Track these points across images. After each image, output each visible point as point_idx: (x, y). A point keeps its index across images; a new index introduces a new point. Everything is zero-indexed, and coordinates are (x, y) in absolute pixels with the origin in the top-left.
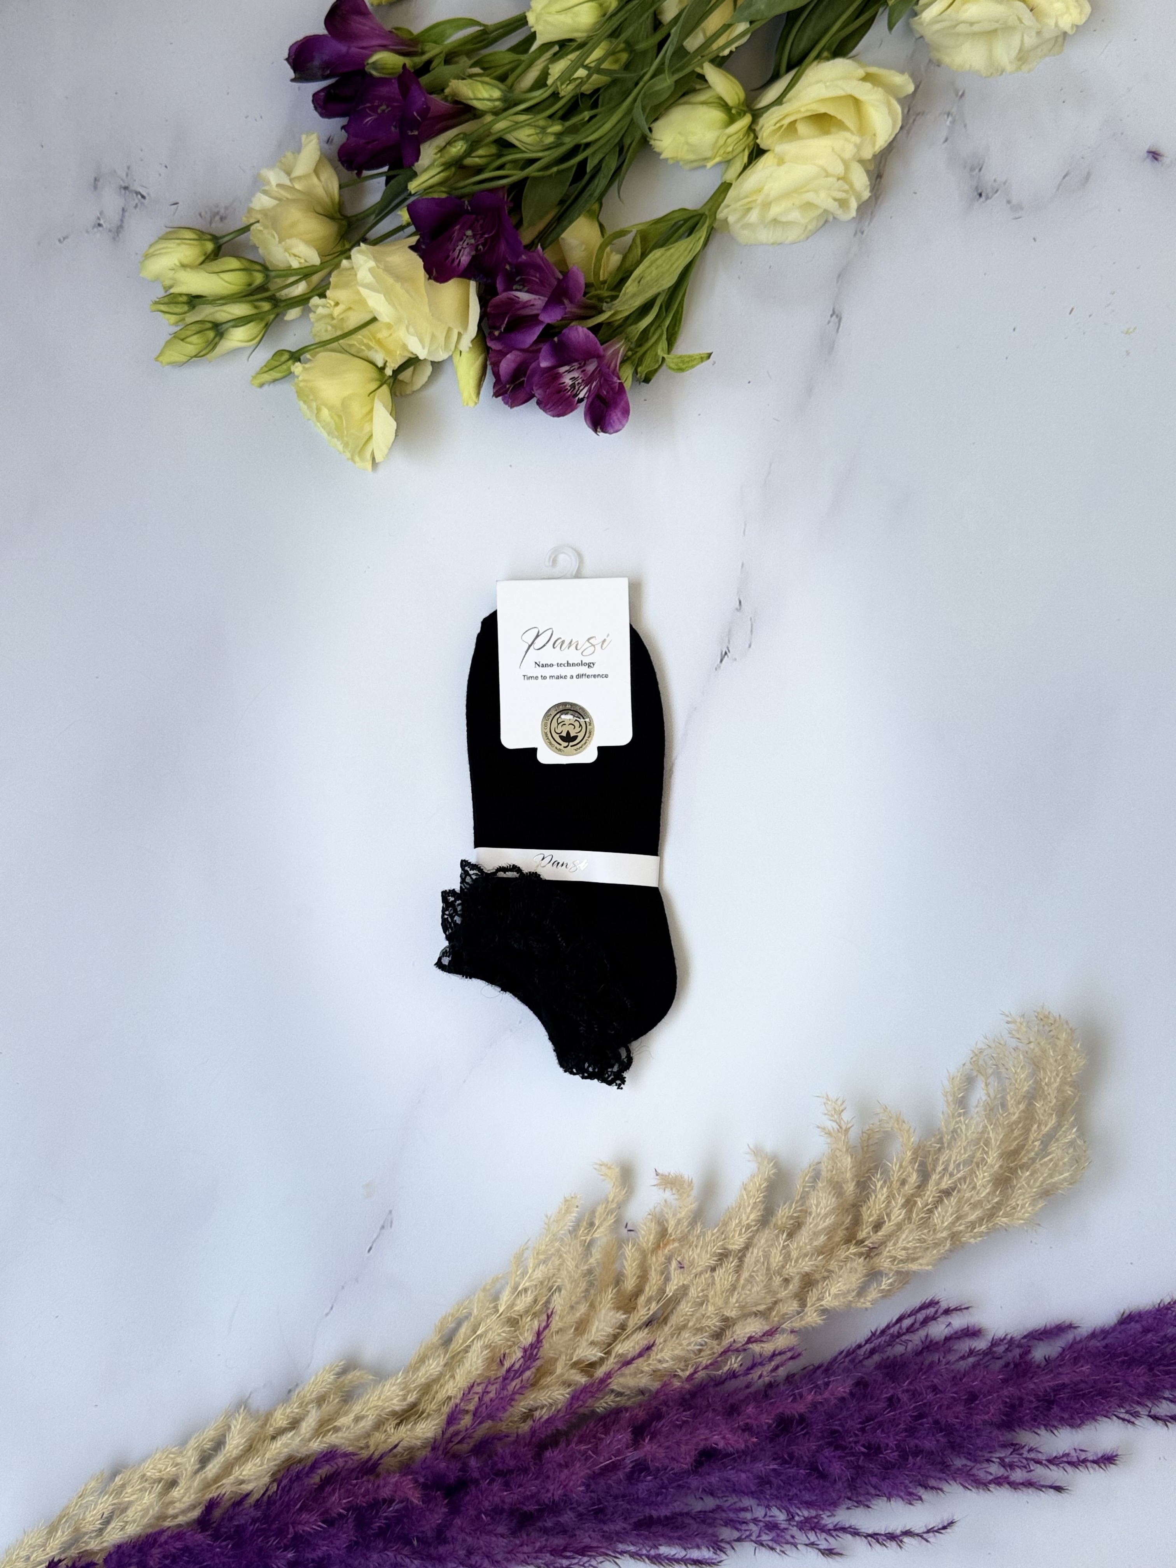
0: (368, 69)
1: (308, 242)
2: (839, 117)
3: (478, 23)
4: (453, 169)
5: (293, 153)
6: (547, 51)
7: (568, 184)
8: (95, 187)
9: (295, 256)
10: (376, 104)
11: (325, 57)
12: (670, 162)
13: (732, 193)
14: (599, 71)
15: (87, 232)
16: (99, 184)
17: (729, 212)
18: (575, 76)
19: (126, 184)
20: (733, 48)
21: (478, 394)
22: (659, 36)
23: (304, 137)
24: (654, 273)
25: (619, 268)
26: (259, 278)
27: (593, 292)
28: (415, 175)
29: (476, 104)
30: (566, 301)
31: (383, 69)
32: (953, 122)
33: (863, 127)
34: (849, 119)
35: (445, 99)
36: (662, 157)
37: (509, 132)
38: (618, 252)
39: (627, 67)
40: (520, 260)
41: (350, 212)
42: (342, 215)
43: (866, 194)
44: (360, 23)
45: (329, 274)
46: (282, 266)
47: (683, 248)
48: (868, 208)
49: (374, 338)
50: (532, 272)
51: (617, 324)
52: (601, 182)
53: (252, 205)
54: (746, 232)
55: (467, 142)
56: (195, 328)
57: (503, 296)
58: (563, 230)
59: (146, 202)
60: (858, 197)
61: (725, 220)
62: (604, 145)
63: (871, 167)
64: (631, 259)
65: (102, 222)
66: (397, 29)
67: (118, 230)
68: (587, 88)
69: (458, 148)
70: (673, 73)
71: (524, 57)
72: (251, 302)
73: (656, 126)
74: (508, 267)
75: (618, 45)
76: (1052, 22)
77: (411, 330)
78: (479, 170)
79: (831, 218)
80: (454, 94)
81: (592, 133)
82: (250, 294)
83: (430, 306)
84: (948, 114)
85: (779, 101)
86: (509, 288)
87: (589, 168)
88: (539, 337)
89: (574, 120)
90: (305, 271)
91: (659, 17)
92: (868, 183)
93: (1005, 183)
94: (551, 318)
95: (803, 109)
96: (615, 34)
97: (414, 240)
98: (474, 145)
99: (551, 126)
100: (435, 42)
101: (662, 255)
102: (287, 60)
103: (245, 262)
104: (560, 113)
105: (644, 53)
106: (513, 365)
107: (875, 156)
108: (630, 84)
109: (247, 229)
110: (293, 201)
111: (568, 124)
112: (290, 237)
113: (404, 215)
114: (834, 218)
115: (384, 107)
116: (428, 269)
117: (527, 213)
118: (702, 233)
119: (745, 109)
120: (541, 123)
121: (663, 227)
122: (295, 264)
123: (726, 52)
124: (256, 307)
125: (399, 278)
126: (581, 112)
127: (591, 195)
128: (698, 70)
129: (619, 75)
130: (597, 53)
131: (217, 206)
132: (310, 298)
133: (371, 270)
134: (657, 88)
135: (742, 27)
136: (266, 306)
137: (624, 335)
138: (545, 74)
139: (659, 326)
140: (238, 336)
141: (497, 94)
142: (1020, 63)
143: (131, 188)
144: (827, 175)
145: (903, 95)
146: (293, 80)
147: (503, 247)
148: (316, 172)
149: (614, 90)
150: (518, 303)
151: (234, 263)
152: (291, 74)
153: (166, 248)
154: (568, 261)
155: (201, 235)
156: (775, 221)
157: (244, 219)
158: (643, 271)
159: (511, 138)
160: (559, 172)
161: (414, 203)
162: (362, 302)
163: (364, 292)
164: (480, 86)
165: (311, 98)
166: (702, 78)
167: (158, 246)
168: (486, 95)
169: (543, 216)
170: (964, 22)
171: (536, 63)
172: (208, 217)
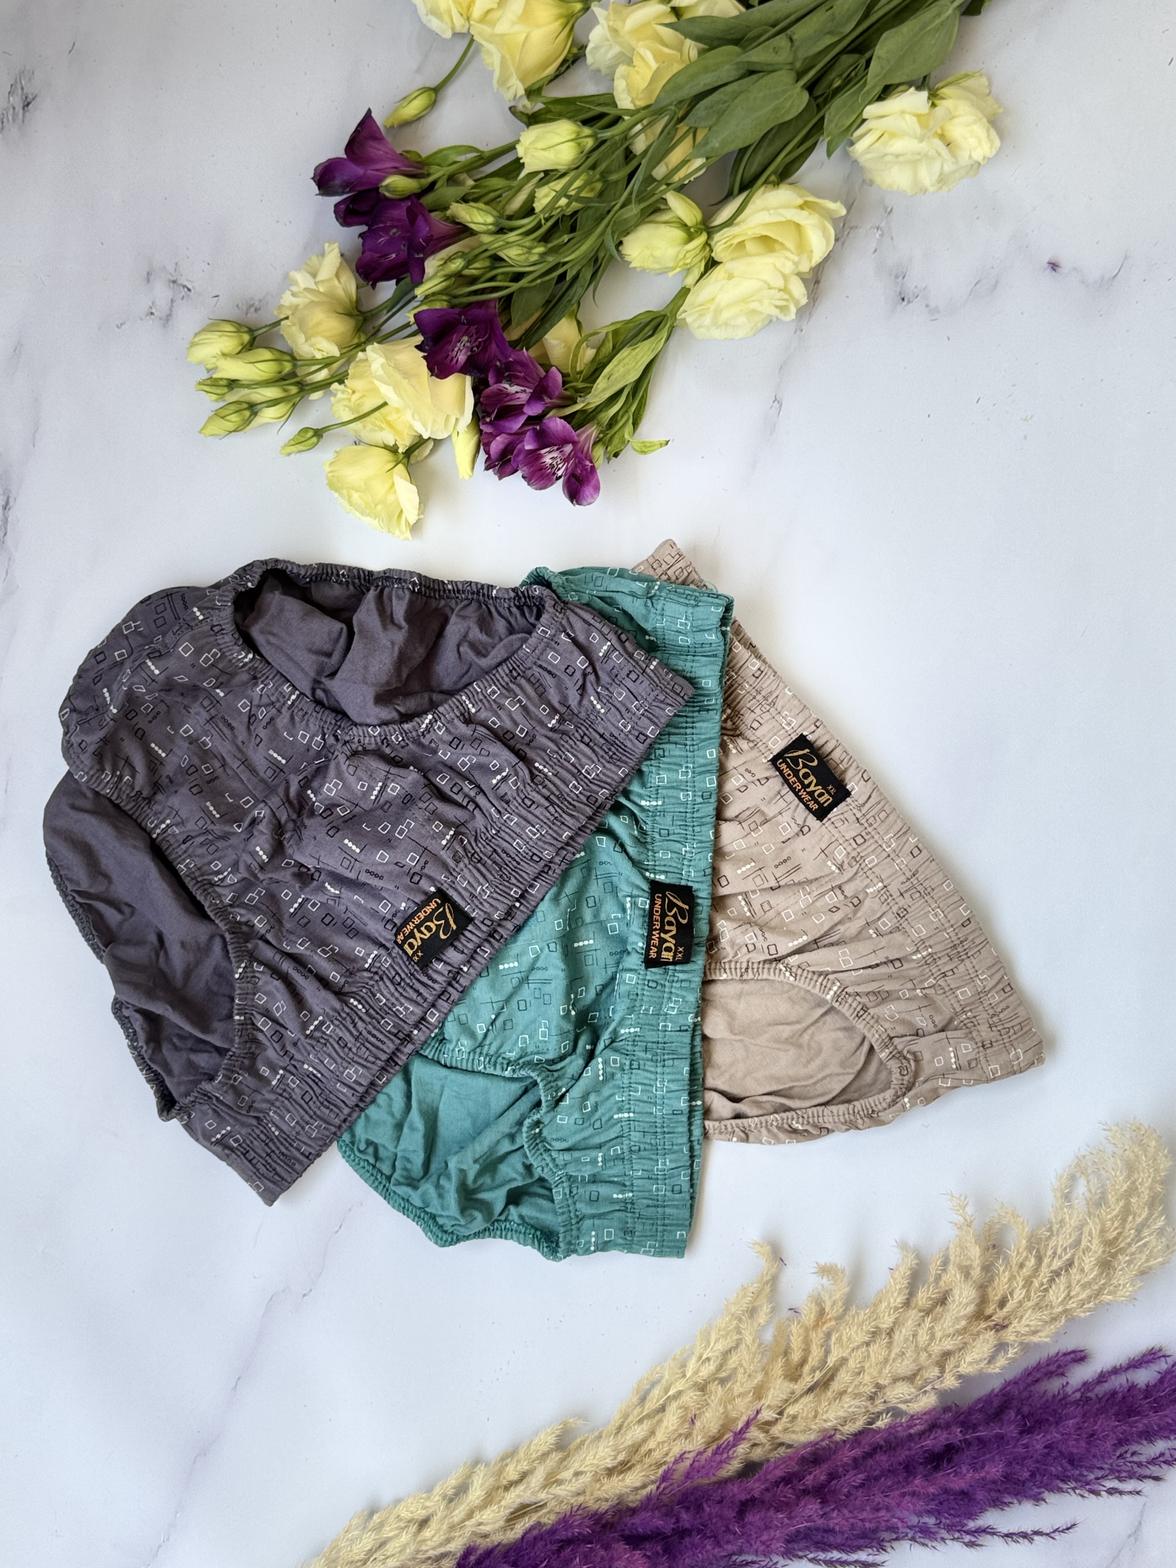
0: (382, 191)
1: (328, 338)
2: (780, 240)
3: (476, 150)
4: (453, 279)
5: (318, 258)
6: (534, 178)
7: (550, 291)
8: (148, 280)
9: (319, 349)
10: (389, 225)
11: (345, 178)
12: (639, 269)
13: (690, 298)
14: (578, 199)
15: (141, 319)
16: (152, 278)
17: (688, 314)
18: (558, 204)
19: (174, 279)
20: (692, 178)
21: (473, 468)
22: (630, 167)
23: (327, 245)
24: (622, 370)
25: (594, 362)
26: (288, 367)
27: (570, 385)
28: (421, 282)
29: (472, 226)
30: (546, 395)
31: (395, 191)
32: (882, 235)
33: (802, 246)
34: (788, 240)
35: (447, 219)
36: (632, 265)
37: (502, 250)
38: (592, 348)
39: (601, 194)
40: (508, 357)
41: (365, 309)
42: (358, 312)
43: (804, 301)
44: (375, 147)
45: (347, 364)
46: (308, 356)
47: (646, 348)
48: (806, 311)
49: (385, 419)
50: (519, 368)
51: (590, 412)
52: (578, 288)
53: (282, 302)
54: (701, 330)
55: (465, 256)
56: (233, 408)
57: (494, 387)
58: (546, 331)
59: (192, 294)
60: (796, 302)
62: (580, 262)
63: (809, 278)
64: (603, 355)
65: (154, 311)
66: (407, 152)
67: (167, 319)
68: (569, 211)
69: (457, 265)
70: (640, 202)
71: (514, 184)
72: (281, 386)
73: (625, 240)
74: (498, 363)
75: (594, 177)
76: (965, 154)
77: (416, 416)
78: (476, 281)
79: (774, 319)
80: (454, 216)
81: (567, 254)
82: (280, 380)
83: (432, 398)
84: (878, 228)
85: (729, 223)
86: (499, 381)
87: (569, 277)
88: (524, 425)
89: (555, 243)
90: (328, 361)
91: (632, 152)
92: (805, 291)
93: (925, 289)
94: (533, 410)
95: (750, 233)
96: (592, 167)
97: (419, 339)
98: (471, 261)
99: (535, 247)
100: (439, 165)
101: (630, 354)
102: (313, 178)
103: (276, 353)
104: (543, 237)
105: (616, 182)
106: (502, 446)
107: (812, 269)
108: (603, 211)
109: (278, 323)
110: (318, 302)
111: (550, 245)
112: (315, 335)
113: (409, 315)
114: (778, 318)
115: (395, 230)
116: (430, 368)
117: (515, 317)
118: (664, 333)
119: (701, 228)
120: (527, 244)
121: (632, 328)
122: (319, 356)
123: (687, 182)
124: (285, 391)
125: (406, 375)
126: (561, 235)
127: (570, 301)
128: (662, 194)
129: (594, 203)
130: (577, 183)
131: (252, 298)
132: (330, 384)
133: (383, 366)
134: (624, 216)
135: (699, 162)
136: (294, 390)
137: (595, 421)
138: (532, 198)
139: (627, 411)
140: (269, 414)
141: (490, 219)
142: (940, 184)
143: (179, 282)
144: (770, 288)
145: (838, 216)
146: (317, 194)
147: (494, 346)
148: (337, 275)
149: (591, 214)
150: (506, 393)
151: (267, 354)
152: (316, 189)
153: (209, 338)
154: (549, 356)
155: (240, 326)
156: (726, 324)
157: (275, 312)
158: (614, 367)
159: (501, 254)
160: (545, 282)
162: (375, 390)
163: (377, 383)
164: (475, 211)
165: (332, 209)
166: (665, 202)
167: (202, 337)
168: (481, 220)
169: (527, 319)
170: (892, 154)
171: (526, 187)
172: (245, 308)
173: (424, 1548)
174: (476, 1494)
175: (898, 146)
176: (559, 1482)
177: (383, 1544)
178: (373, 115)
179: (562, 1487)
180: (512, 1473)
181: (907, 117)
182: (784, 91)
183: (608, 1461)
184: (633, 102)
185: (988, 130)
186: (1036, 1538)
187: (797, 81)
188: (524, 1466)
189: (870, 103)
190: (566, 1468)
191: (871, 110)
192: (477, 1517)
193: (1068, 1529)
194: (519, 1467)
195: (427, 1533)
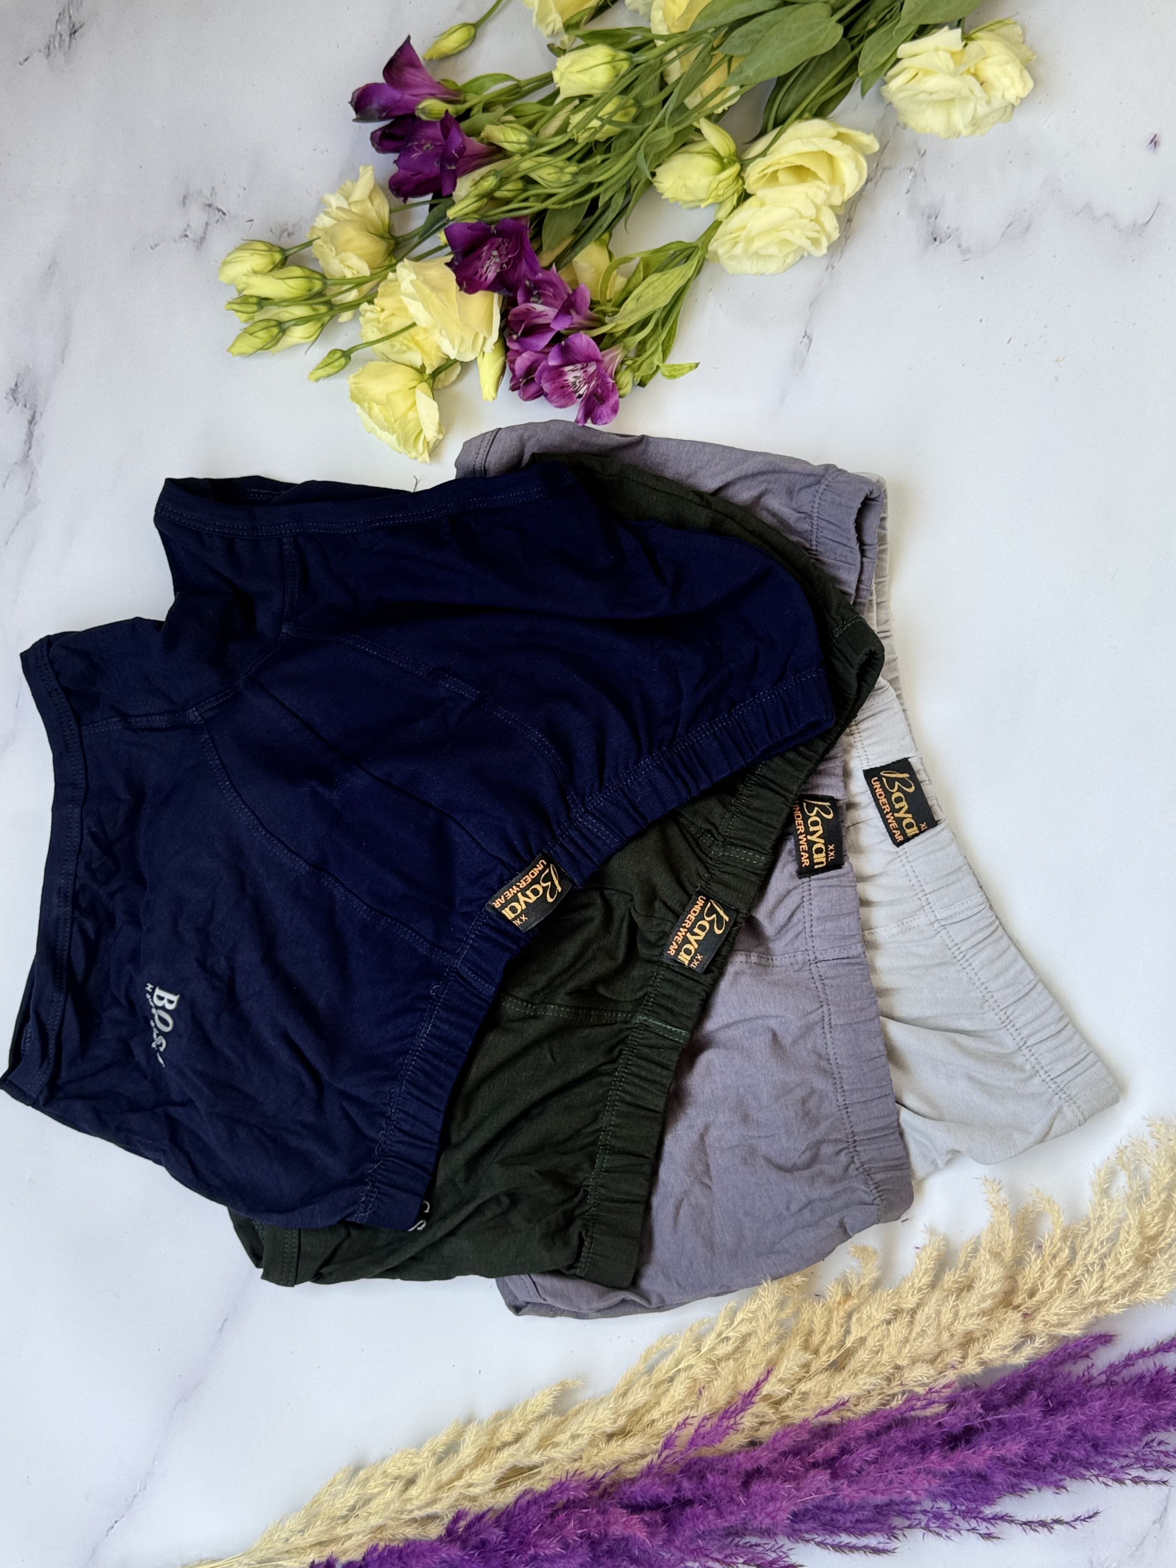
0: (418, 113)
1: (361, 257)
2: (813, 169)
3: (512, 79)
4: (485, 200)
5: (352, 181)
6: (569, 104)
7: (582, 217)
8: (184, 204)
9: (349, 267)
10: (423, 142)
11: (382, 102)
12: (671, 201)
13: (721, 229)
14: (610, 122)
15: (175, 241)
16: (187, 202)
17: (719, 245)
18: (590, 126)
19: (210, 202)
20: (725, 106)
21: (498, 388)
22: (663, 95)
23: (361, 168)
24: (651, 293)
25: (624, 289)
26: (318, 285)
27: (599, 308)
28: (453, 203)
29: (506, 146)
30: (573, 312)
31: (430, 113)
32: (915, 177)
33: (834, 178)
34: (821, 170)
35: (482, 141)
36: (664, 197)
37: (533, 171)
38: (623, 275)
39: (635, 120)
40: (537, 277)
41: (397, 233)
42: (390, 235)
43: (836, 235)
44: (413, 75)
45: (378, 285)
46: (338, 276)
47: (676, 274)
48: (837, 248)
49: (413, 339)
50: (548, 288)
51: (618, 335)
52: (610, 215)
53: (316, 224)
54: (733, 263)
55: (497, 177)
56: (262, 325)
57: (522, 307)
58: (576, 255)
59: (226, 218)
60: (828, 237)
61: (716, 253)
62: (615, 184)
63: (841, 212)
64: (634, 281)
65: (188, 233)
66: (444, 80)
67: (202, 241)
68: (601, 136)
69: (490, 183)
70: (673, 127)
71: (549, 108)
72: (311, 305)
73: (658, 171)
74: (527, 283)
75: (627, 101)
76: (999, 94)
77: (444, 332)
78: (508, 201)
79: (806, 255)
80: (488, 138)
81: (603, 174)
82: (311, 298)
83: (460, 313)
84: (911, 170)
85: (763, 154)
86: (527, 301)
87: (601, 203)
88: (550, 342)
89: (588, 163)
90: (357, 281)
91: (666, 79)
92: (837, 225)
93: (957, 230)
94: (560, 326)
95: (782, 161)
96: (625, 91)
97: (449, 258)
98: (503, 181)
99: (568, 167)
100: (476, 93)
101: (659, 279)
102: (351, 103)
103: (307, 271)
104: (578, 156)
105: (651, 108)
106: (526, 364)
107: (844, 203)
108: (637, 134)
109: (310, 243)
110: (349, 221)
111: (582, 165)
112: (346, 251)
113: (441, 238)
114: (809, 254)
115: (428, 145)
116: (459, 282)
117: (547, 238)
118: (694, 262)
119: (735, 159)
120: (561, 164)
121: (662, 257)
122: (349, 275)
123: (720, 110)
124: (314, 310)
125: (434, 288)
126: (595, 156)
127: (601, 226)
128: (695, 124)
129: (627, 127)
130: (610, 108)
131: (286, 224)
132: (359, 304)
133: (412, 282)
134: (658, 139)
135: (733, 90)
136: (323, 309)
137: (622, 344)
138: (566, 123)
139: (656, 339)
140: (298, 334)
141: (523, 138)
142: (974, 128)
143: (214, 205)
144: (801, 217)
145: (870, 152)
146: (354, 120)
147: (524, 267)
148: (370, 198)
149: (625, 139)
150: (533, 313)
151: (298, 272)
152: (353, 115)
153: (242, 257)
154: (580, 281)
155: (271, 247)
156: (757, 254)
157: (308, 235)
158: (642, 292)
159: (534, 176)
160: (574, 206)
161: (450, 226)
162: (404, 309)
163: (406, 300)
164: (509, 130)
165: (369, 136)
166: (698, 131)
167: (234, 255)
168: (515, 139)
169: (559, 244)
170: (924, 92)
171: (559, 114)
172: (278, 233)
173: (409, 1507)
174: (467, 1452)
175: (931, 83)
176: (556, 1445)
177: (367, 1501)
178: (412, 42)
179: (558, 1449)
180: (506, 1433)
181: (941, 54)
182: (818, 24)
183: (607, 1423)
184: (668, 29)
185: (1021, 71)
186: (1056, 1526)
187: (832, 15)
188: (519, 1427)
189: (905, 41)
190: (563, 1432)
191: (905, 49)
192: (467, 1478)
193: (1090, 1517)
194: (514, 1428)
195: (414, 1491)
